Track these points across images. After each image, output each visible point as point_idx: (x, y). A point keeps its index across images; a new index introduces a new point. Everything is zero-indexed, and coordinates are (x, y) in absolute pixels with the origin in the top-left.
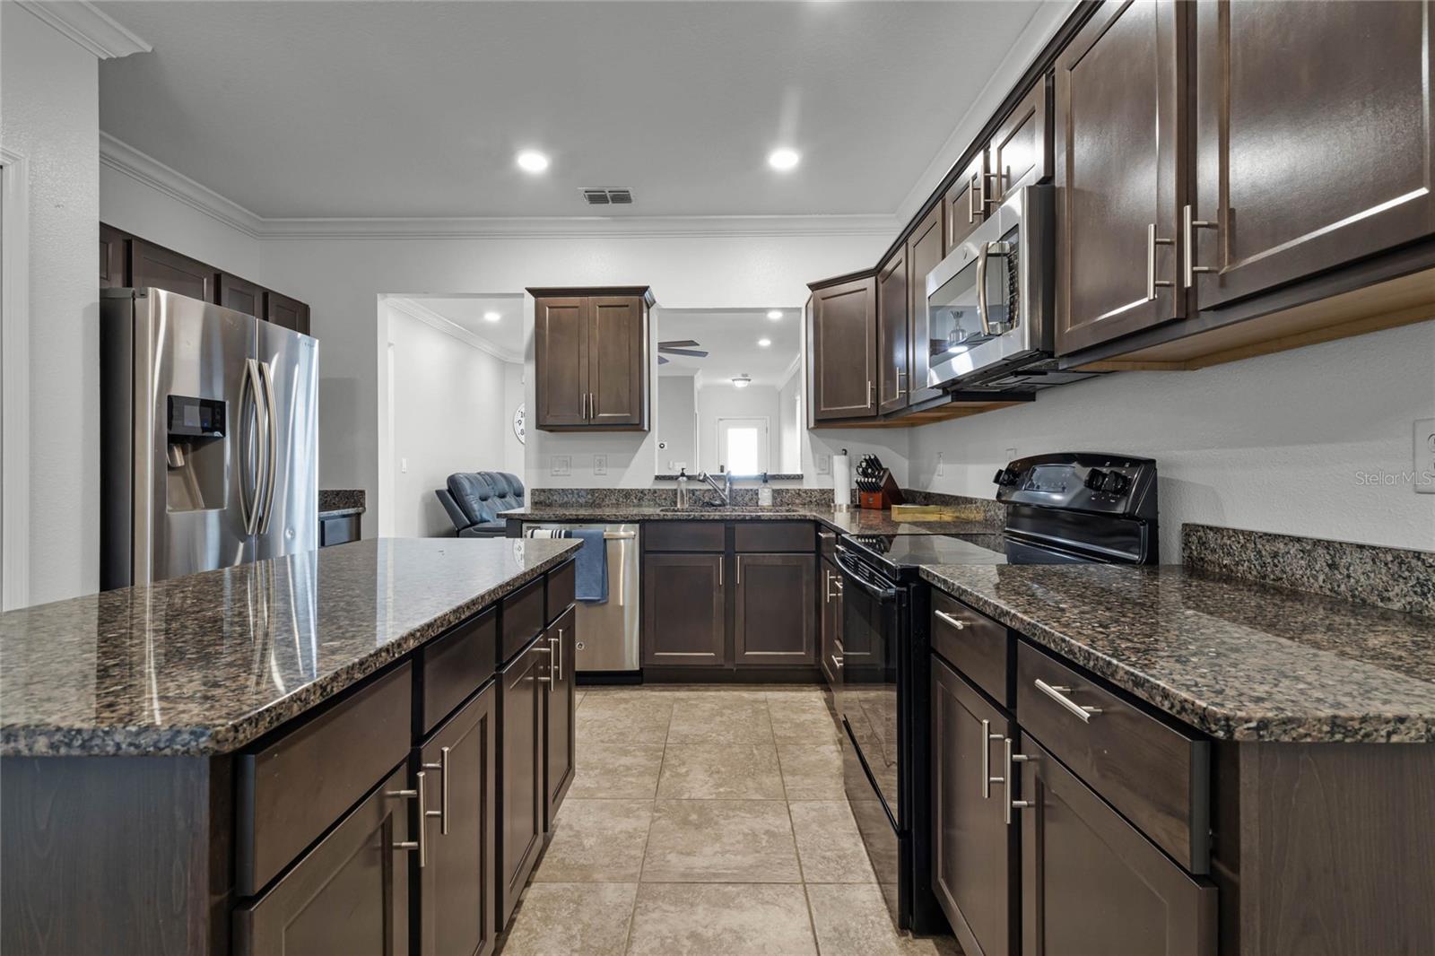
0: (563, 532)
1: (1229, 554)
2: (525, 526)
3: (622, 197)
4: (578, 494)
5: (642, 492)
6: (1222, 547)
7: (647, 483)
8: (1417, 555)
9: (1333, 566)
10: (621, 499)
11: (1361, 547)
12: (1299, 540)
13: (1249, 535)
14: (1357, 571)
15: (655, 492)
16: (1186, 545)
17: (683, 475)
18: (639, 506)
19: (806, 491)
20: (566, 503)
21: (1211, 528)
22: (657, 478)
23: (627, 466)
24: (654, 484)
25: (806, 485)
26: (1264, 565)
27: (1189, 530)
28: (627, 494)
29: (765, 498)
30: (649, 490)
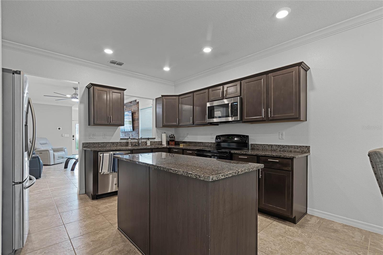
0: (113, 154)
1: (258, 147)
2: (99, 153)
3: (120, 64)
4: (98, 144)
5: (117, 143)
6: (257, 146)
7: (118, 141)
8: (280, 145)
9: (272, 147)
10: (111, 145)
11: (275, 145)
12: (267, 145)
13: (261, 145)
14: (274, 147)
15: (121, 142)
16: (251, 146)
17: (130, 138)
18: (117, 146)
19: (156, 142)
20: (95, 147)
21: (255, 144)
22: (121, 139)
23: (112, 136)
24: (120, 141)
25: (156, 140)
26: (263, 148)
27: (252, 145)
28: (113, 143)
29: (149, 143)
30: (119, 142)
